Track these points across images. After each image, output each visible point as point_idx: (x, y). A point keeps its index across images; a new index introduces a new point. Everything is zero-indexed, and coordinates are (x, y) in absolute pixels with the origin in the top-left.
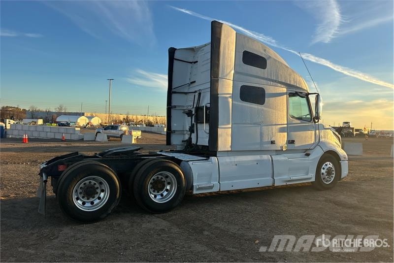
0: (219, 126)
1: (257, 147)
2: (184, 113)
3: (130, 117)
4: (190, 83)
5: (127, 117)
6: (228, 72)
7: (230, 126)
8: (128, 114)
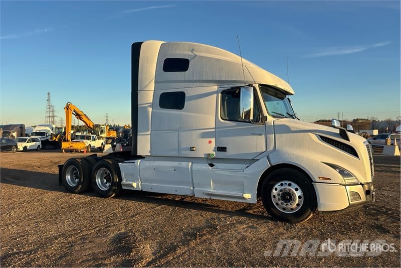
0: (138, 134)
1: (175, 153)
6: (147, 84)
7: (149, 133)
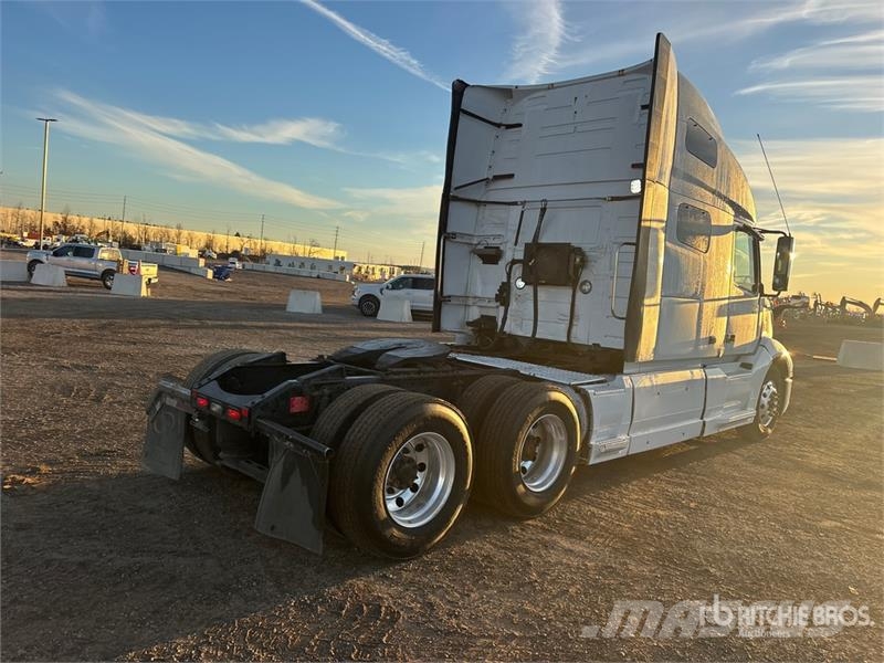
2: (474, 252)
3: (74, 221)
4: (491, 177)
5: (65, 219)
8: (67, 212)
